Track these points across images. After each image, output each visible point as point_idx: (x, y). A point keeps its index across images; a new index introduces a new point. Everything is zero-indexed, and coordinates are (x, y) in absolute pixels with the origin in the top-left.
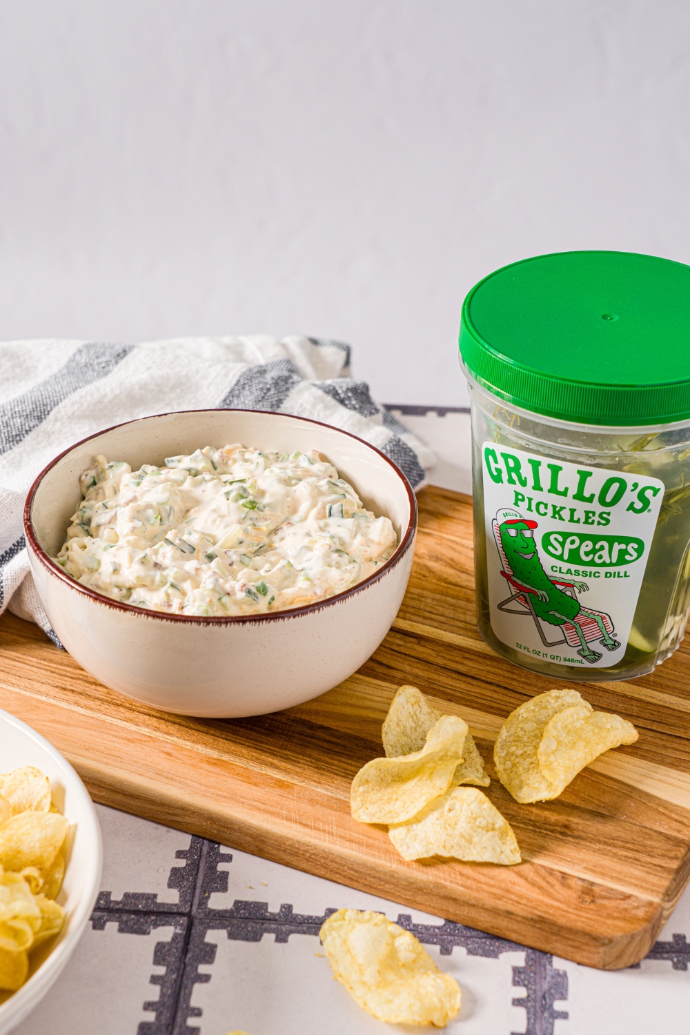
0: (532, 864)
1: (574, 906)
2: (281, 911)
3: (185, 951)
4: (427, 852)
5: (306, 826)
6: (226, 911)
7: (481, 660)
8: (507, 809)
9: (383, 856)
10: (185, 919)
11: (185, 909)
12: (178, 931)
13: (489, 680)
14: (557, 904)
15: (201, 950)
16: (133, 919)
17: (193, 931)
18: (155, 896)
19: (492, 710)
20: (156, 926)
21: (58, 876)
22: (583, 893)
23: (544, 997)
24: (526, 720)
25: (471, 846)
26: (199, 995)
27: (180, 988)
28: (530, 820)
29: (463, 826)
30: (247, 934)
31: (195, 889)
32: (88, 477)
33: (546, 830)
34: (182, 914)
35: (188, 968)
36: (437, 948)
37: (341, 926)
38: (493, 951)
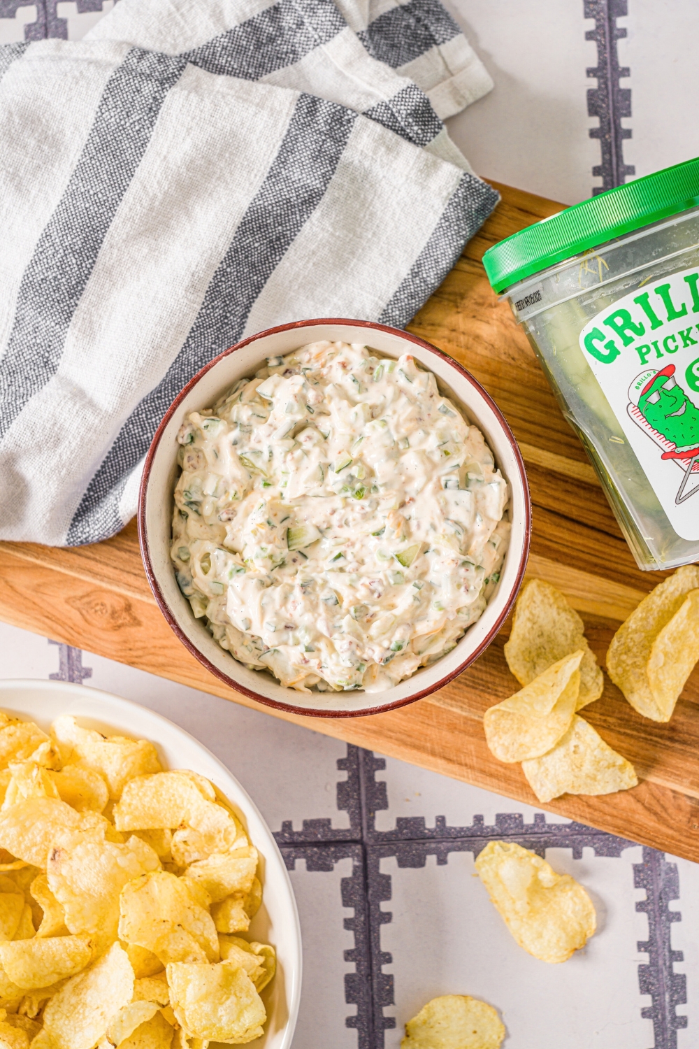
0: (647, 783)
1: (685, 834)
2: (437, 825)
3: (366, 887)
4: (558, 791)
5: (449, 760)
6: (391, 833)
7: (582, 492)
8: (620, 712)
9: (520, 791)
10: (359, 847)
11: (357, 836)
12: (357, 863)
13: (590, 523)
14: (670, 832)
15: (379, 884)
16: (316, 853)
17: (369, 862)
18: (329, 821)
19: (596, 569)
20: (337, 859)
21: (258, 894)
22: (692, 815)
23: (661, 898)
24: (636, 631)
25: (596, 783)
26: (387, 938)
27: (370, 931)
28: (641, 724)
29: (588, 768)
30: (413, 859)
31: (360, 808)
32: (185, 437)
33: (656, 736)
34: (355, 842)
35: (372, 907)
36: (569, 851)
37: (491, 859)
38: (615, 848)
